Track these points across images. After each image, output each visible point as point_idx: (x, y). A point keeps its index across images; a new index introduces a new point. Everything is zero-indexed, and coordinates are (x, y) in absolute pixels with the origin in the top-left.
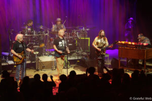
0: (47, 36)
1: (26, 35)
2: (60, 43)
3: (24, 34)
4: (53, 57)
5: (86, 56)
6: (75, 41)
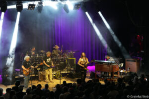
5: (73, 71)
6: (65, 61)
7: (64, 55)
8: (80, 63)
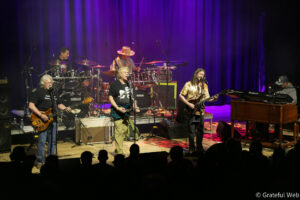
0: (96, 79)
1: (57, 77)
2: (121, 92)
3: (53, 76)
4: (108, 119)
5: (169, 118)
6: (149, 89)
7: (145, 76)
8: (186, 97)
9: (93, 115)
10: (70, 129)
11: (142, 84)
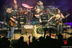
9: (28, 24)
10: (20, 29)
11: (45, 14)
